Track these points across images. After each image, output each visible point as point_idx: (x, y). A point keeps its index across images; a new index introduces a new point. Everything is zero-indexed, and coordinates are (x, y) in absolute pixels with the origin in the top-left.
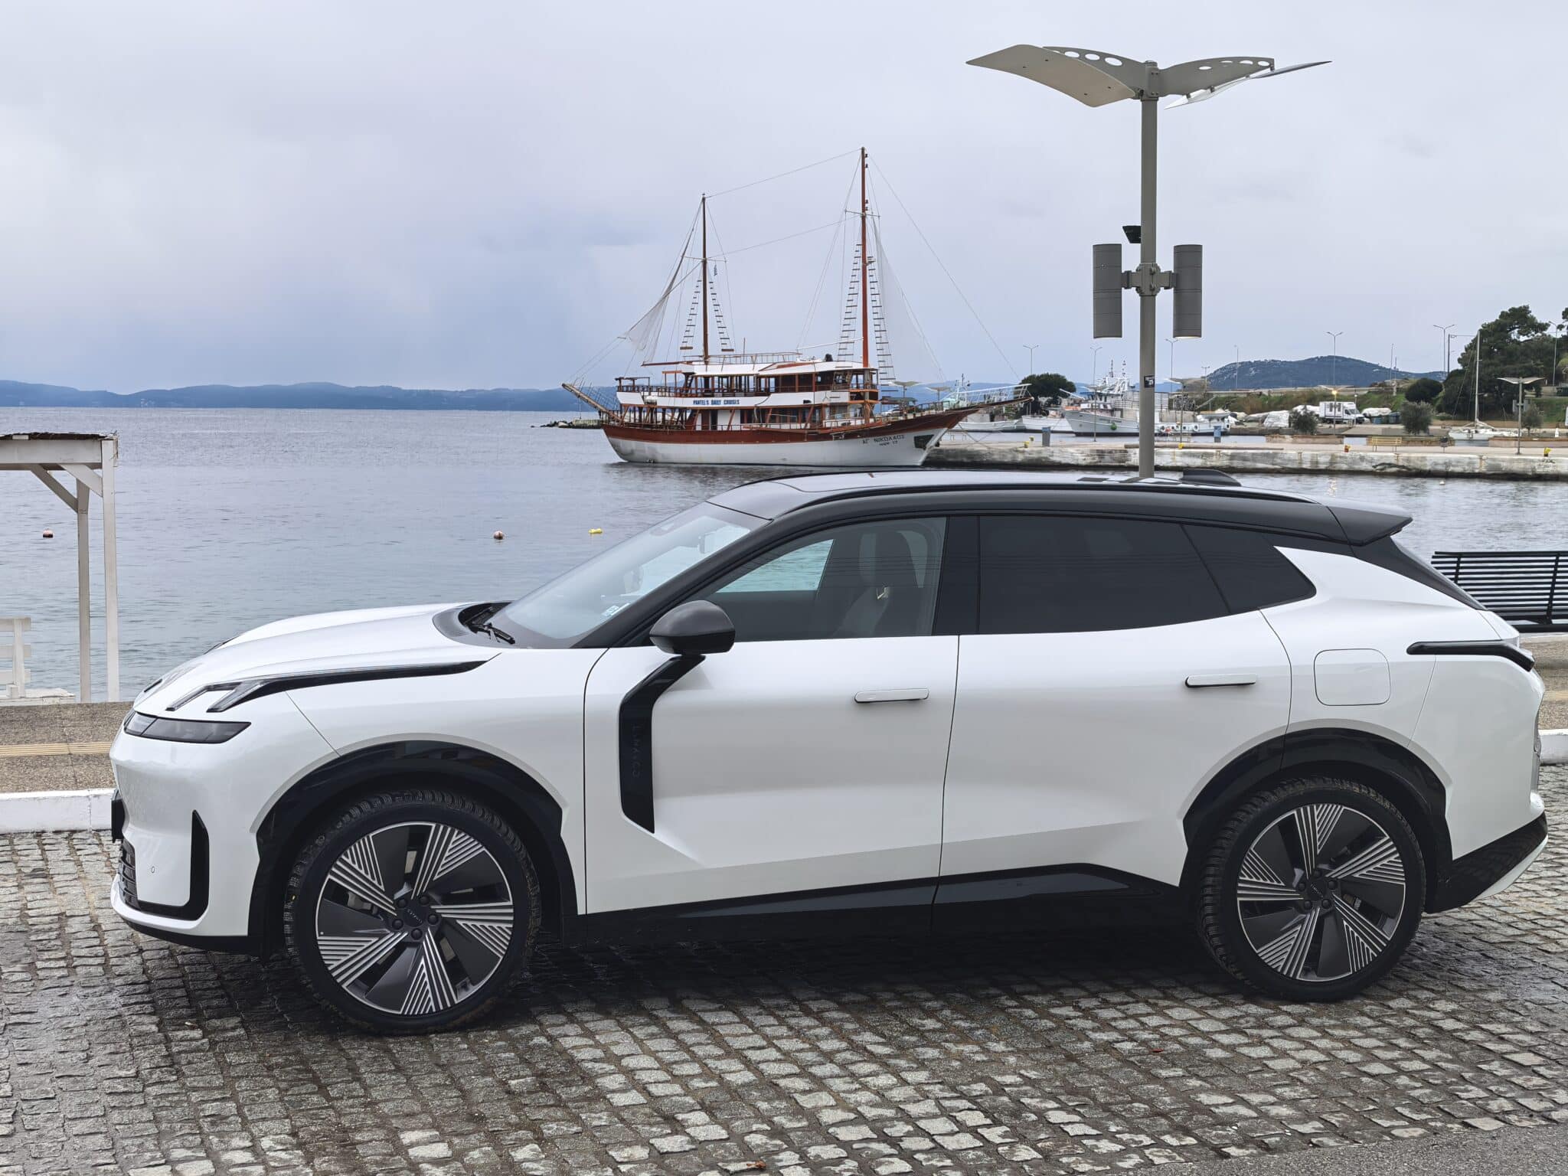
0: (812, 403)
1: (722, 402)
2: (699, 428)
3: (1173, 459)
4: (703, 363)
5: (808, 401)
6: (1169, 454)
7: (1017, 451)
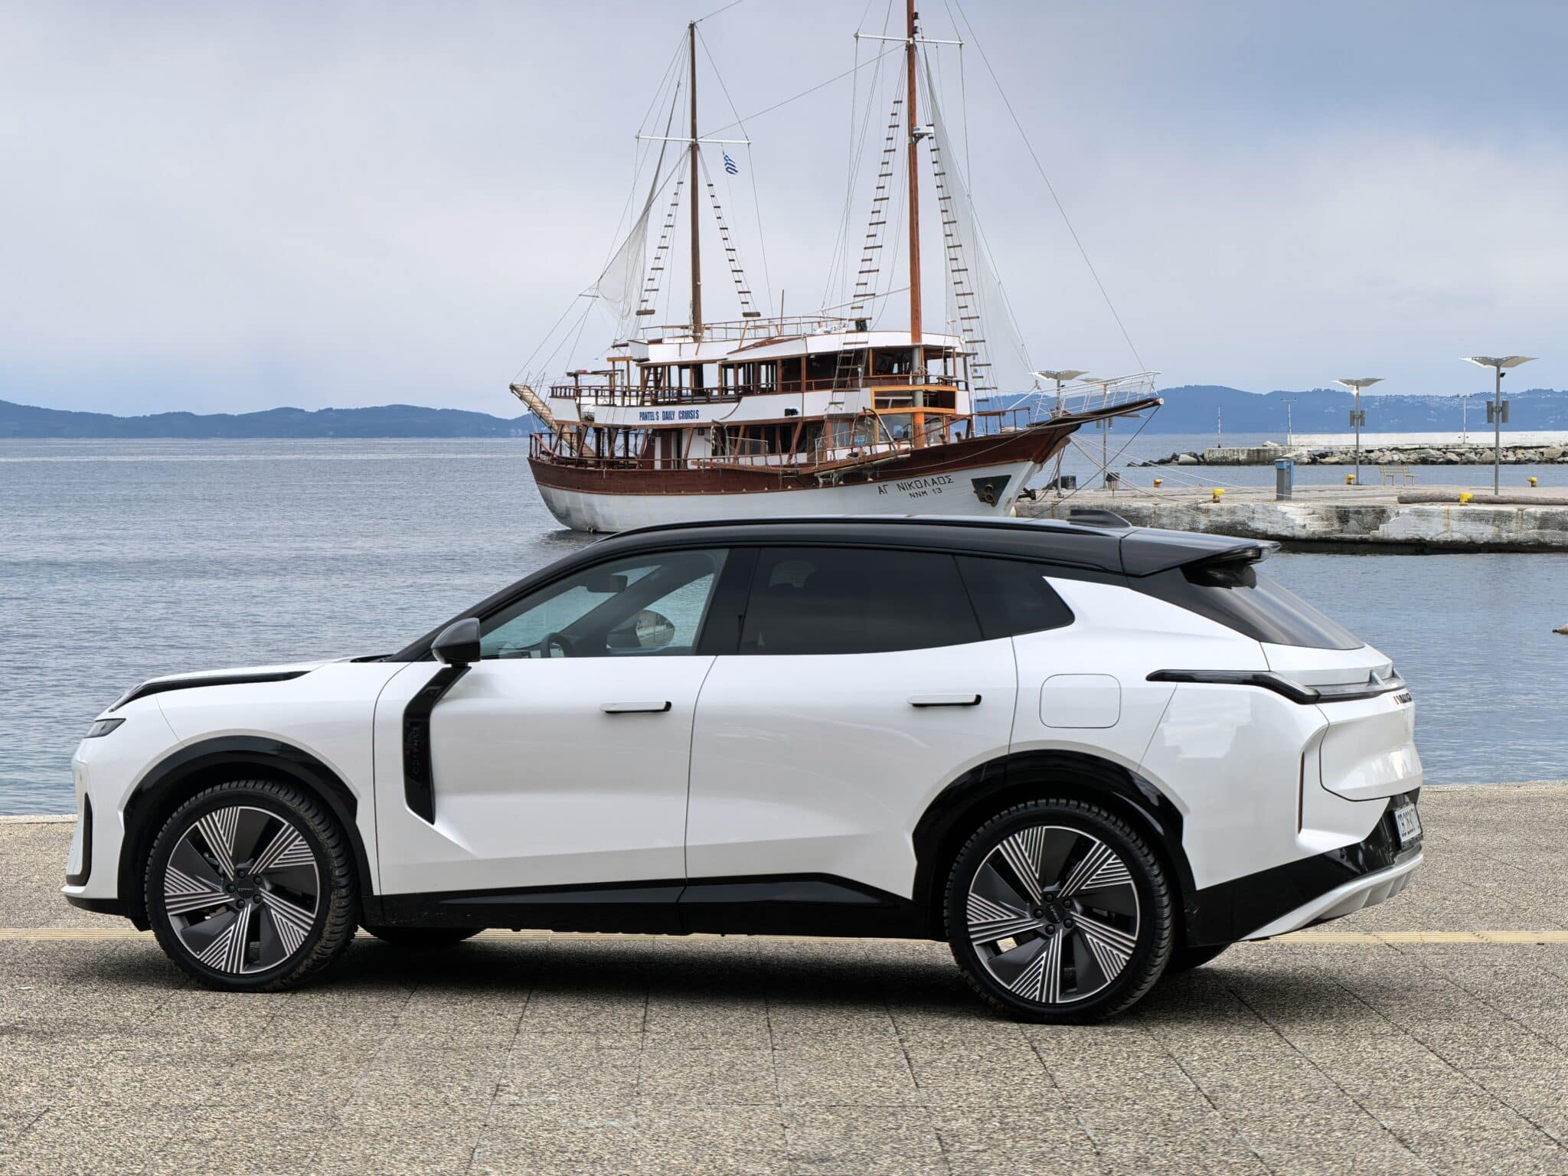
0: (800, 415)
1: (677, 415)
2: (658, 466)
3: (1447, 525)
4: (691, 340)
5: (794, 412)
6: (1439, 514)
7: (1198, 509)
